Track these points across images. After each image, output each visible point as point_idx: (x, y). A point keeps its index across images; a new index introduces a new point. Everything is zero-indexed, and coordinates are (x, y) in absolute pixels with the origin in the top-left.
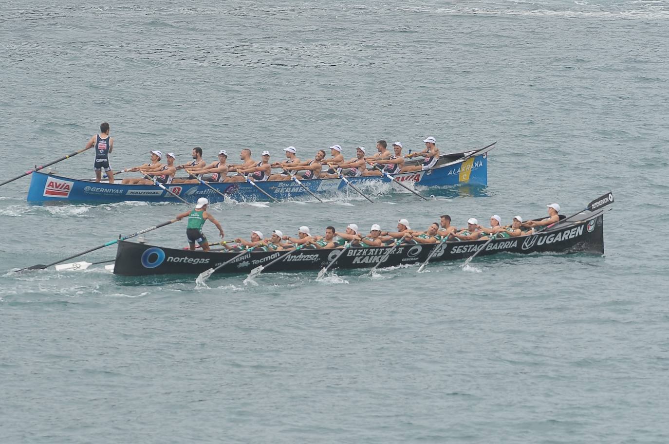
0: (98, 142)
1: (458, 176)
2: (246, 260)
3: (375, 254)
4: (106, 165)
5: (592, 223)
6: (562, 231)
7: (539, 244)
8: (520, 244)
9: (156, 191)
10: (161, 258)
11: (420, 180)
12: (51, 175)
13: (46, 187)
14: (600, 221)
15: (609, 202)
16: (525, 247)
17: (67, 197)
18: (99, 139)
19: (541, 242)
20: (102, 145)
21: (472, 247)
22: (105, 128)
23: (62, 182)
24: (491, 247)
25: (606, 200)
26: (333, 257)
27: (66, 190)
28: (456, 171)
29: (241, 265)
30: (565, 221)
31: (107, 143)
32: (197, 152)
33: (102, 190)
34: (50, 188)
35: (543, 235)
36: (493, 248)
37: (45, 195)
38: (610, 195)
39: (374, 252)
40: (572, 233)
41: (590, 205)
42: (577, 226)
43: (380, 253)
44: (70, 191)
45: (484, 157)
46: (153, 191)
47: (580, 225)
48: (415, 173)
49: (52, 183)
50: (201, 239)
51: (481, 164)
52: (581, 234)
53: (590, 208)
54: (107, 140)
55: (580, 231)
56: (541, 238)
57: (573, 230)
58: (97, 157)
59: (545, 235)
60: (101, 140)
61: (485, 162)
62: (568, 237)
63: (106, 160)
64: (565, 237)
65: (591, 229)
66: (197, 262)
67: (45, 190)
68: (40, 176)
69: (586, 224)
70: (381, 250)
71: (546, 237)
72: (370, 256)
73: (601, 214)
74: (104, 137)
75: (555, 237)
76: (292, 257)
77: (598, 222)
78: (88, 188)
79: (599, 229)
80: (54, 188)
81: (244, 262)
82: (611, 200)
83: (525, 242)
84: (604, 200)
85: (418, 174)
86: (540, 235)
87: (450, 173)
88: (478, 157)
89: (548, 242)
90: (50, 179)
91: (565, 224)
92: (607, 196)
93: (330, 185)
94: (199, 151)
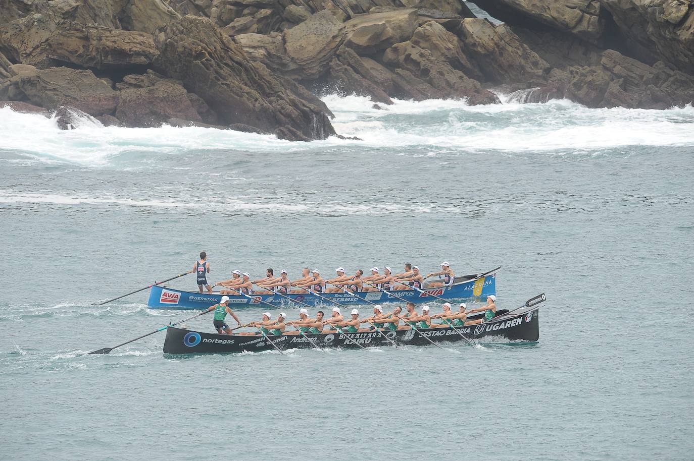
0: (198, 266)
1: (472, 291)
2: (262, 342)
3: (361, 337)
4: (205, 282)
5: (529, 315)
6: (505, 321)
7: (487, 330)
8: (472, 330)
9: (242, 300)
10: (198, 339)
11: (443, 293)
12: (165, 288)
13: (162, 296)
14: (536, 314)
15: (542, 300)
16: (476, 332)
17: (177, 303)
18: (198, 264)
19: (489, 329)
20: (201, 268)
21: (435, 333)
22: (203, 256)
23: (173, 293)
24: (450, 332)
25: (540, 299)
26: (328, 340)
27: (176, 298)
28: (470, 288)
29: (258, 345)
30: (508, 314)
31: (204, 267)
32: (269, 272)
33: (202, 298)
34: (164, 297)
35: (490, 324)
36: (452, 333)
37: (161, 302)
38: (543, 295)
39: (360, 336)
40: (513, 323)
41: (528, 302)
42: (516, 318)
43: (364, 337)
44: (179, 299)
45: (493, 278)
46: (240, 300)
47: (519, 317)
48: (439, 288)
49: (165, 294)
50: (224, 327)
51: (490, 283)
52: (520, 323)
53: (528, 305)
54: (204, 265)
55: (519, 321)
56: (489, 326)
57: (513, 321)
58: (198, 277)
59: (492, 324)
60: (200, 264)
61: (493, 281)
62: (510, 325)
63: (204, 279)
64: (508, 325)
65: (528, 320)
66: (225, 343)
67: (161, 298)
68: (157, 289)
69: (524, 316)
70: (365, 334)
71: (492, 325)
72: (357, 339)
73: (537, 308)
74: (202, 262)
75: (499, 326)
76: (297, 339)
77: (534, 315)
78: (191, 297)
79: (535, 320)
80: (167, 297)
81: (261, 343)
82: (544, 299)
83: (476, 329)
84: (540, 298)
85: (440, 289)
86: (488, 324)
87: (466, 289)
88: (487, 277)
89: (494, 329)
90: (164, 291)
91: (508, 316)
92: (541, 296)
93: (374, 296)
94: (271, 271)
